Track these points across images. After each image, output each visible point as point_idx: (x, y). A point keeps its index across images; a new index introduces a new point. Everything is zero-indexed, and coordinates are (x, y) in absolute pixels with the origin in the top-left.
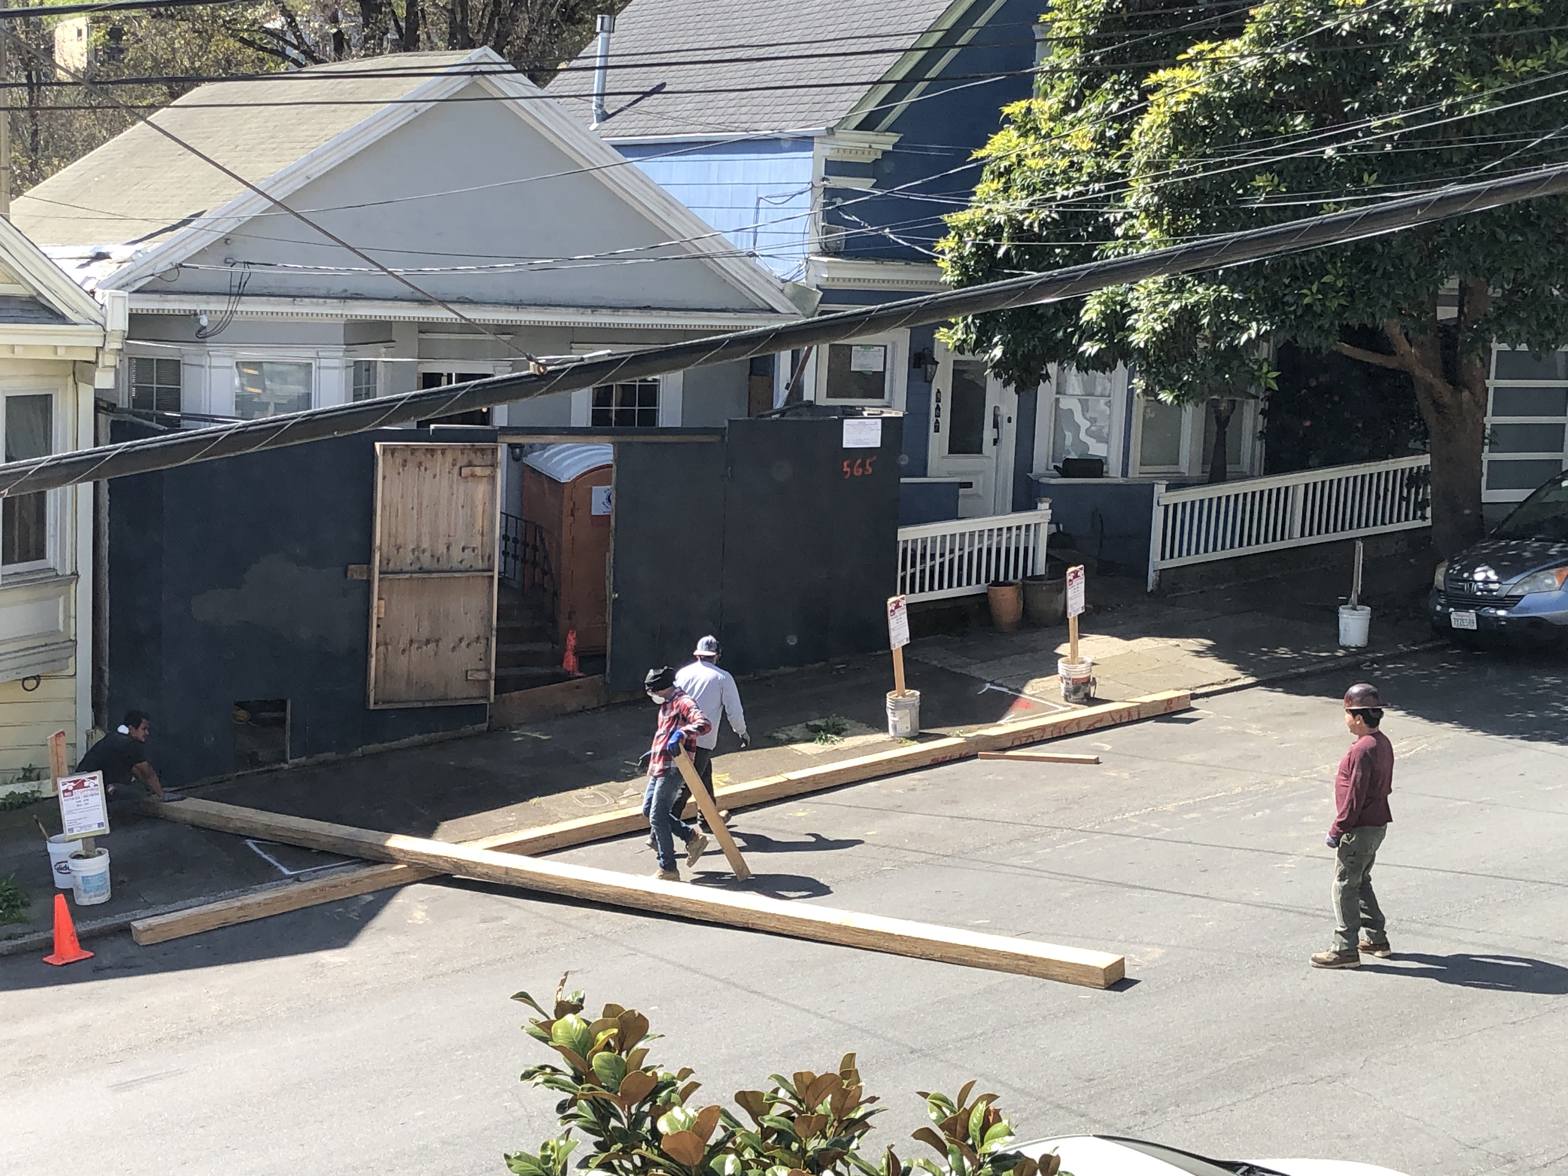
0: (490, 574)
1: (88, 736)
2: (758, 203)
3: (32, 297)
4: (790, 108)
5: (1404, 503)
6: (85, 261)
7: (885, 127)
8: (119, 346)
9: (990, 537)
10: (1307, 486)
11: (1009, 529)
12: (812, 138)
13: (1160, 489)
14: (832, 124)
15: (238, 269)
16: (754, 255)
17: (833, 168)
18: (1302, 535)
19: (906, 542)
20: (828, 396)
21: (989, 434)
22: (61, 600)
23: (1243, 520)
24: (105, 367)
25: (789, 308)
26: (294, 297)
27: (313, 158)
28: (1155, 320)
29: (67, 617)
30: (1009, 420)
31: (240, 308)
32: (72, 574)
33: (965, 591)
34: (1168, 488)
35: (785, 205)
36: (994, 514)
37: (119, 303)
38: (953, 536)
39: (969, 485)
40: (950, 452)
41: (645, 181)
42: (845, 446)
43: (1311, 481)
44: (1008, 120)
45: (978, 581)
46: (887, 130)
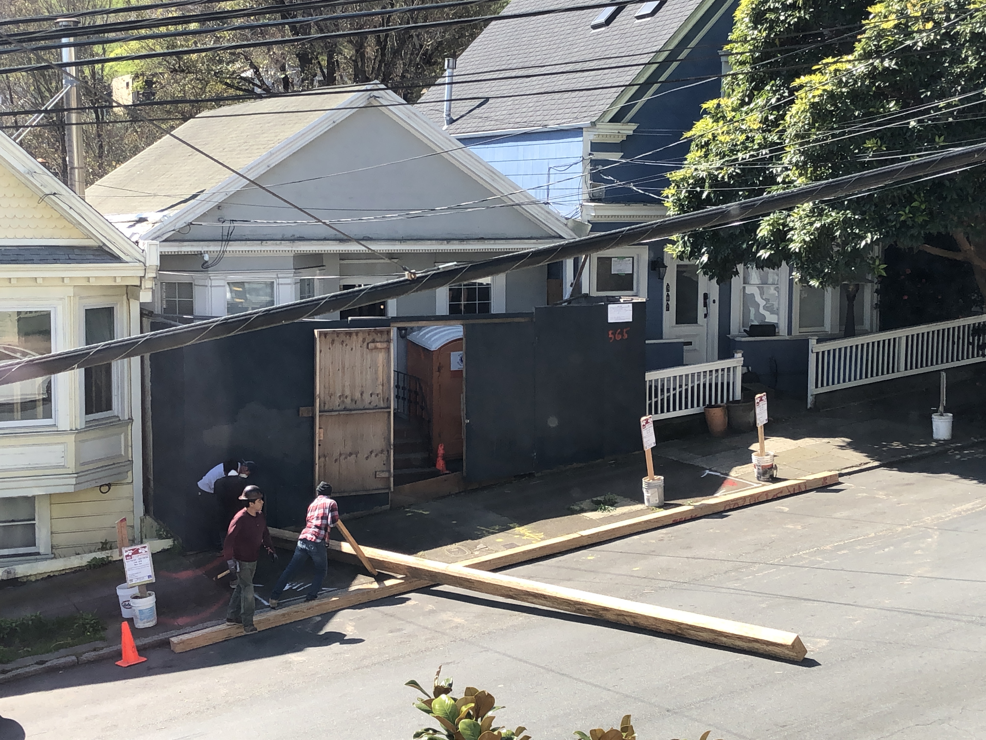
0: (388, 410)
1: (141, 520)
2: (549, 170)
3: (100, 247)
4: (568, 111)
5: (971, 347)
6: (132, 223)
7: (628, 120)
8: (154, 275)
9: (705, 376)
10: (907, 337)
11: (717, 371)
12: (582, 128)
13: (813, 342)
14: (594, 119)
15: (227, 224)
16: (548, 203)
17: (596, 147)
18: (906, 369)
19: (651, 381)
20: (597, 290)
21: (701, 310)
22: (123, 436)
23: (867, 360)
24: (146, 289)
25: (571, 236)
26: (262, 240)
27: (271, 154)
28: (805, 234)
29: (126, 446)
30: (714, 302)
31: (228, 249)
32: (129, 419)
33: (690, 411)
34: (819, 341)
35: (566, 172)
36: (707, 362)
37: (154, 248)
38: (681, 376)
39: (690, 343)
40: (677, 323)
41: (479, 161)
42: (610, 321)
43: (910, 334)
44: (706, 112)
45: (698, 405)
46: (630, 122)
